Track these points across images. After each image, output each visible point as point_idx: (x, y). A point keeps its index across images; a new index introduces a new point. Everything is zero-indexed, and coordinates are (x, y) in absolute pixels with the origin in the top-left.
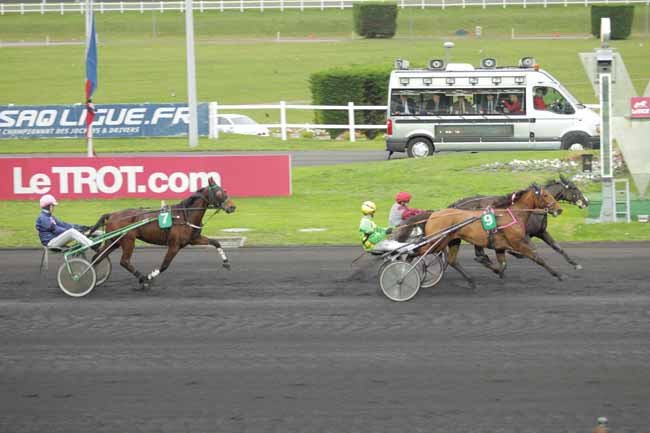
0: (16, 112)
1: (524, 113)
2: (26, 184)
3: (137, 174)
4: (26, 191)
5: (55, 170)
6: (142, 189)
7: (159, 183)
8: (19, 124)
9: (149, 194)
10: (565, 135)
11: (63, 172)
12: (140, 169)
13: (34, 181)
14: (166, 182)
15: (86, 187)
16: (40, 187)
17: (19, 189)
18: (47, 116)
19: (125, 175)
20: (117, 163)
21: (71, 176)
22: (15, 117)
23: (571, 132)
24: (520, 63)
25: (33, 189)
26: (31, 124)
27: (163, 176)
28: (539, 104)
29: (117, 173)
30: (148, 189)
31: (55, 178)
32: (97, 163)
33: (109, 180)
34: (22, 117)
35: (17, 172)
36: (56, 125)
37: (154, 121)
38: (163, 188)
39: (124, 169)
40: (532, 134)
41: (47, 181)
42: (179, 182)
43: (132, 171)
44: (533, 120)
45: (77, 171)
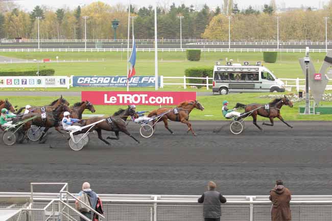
0: (97, 78)
1: (258, 80)
2: (108, 100)
3: (146, 97)
4: (108, 102)
5: (118, 95)
6: (147, 102)
7: (153, 100)
8: (97, 82)
9: (149, 104)
10: (272, 88)
11: (121, 96)
12: (146, 95)
13: (111, 99)
14: (155, 100)
15: (128, 101)
16: (113, 101)
17: (106, 101)
18: (107, 80)
19: (141, 98)
20: (139, 93)
21: (123, 98)
22: (96, 80)
23: (273, 87)
24: (257, 64)
25: (111, 101)
26: (101, 82)
27: (154, 98)
28: (263, 77)
29: (139, 97)
30: (149, 102)
31: (118, 98)
32: (132, 93)
33: (136, 99)
34: (99, 80)
35: (106, 96)
36: (110, 82)
37: (142, 82)
38: (154, 102)
39: (141, 95)
40: (261, 87)
41: (115, 99)
42: (159, 100)
43: (144, 96)
44: (261, 83)
45: (125, 96)
